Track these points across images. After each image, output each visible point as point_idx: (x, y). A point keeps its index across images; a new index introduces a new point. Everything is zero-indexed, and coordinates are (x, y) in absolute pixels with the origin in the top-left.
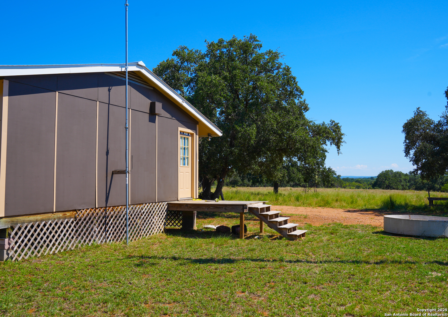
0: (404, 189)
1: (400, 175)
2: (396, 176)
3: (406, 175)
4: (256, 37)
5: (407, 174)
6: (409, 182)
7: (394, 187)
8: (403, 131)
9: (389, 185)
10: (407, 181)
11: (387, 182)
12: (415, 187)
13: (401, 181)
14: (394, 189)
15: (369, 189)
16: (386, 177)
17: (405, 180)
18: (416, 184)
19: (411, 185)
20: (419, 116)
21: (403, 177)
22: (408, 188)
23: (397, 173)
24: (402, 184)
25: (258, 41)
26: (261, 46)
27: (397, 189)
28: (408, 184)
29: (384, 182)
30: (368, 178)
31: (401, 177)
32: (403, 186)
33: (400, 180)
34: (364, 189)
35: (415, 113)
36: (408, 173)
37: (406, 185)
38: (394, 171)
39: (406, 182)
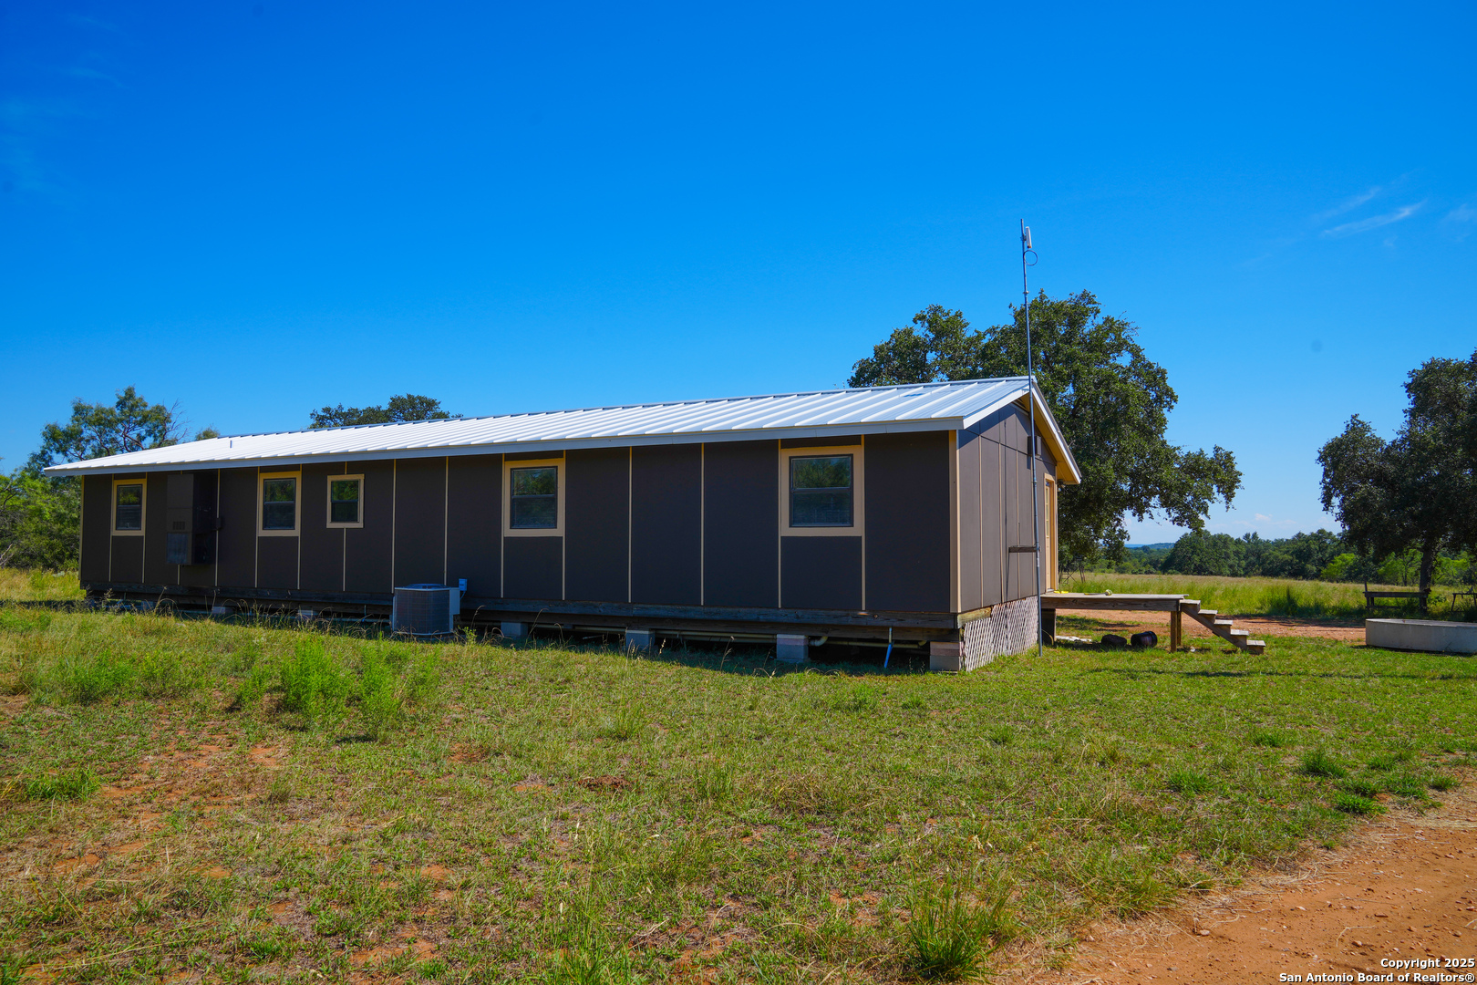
0: (1234, 575)
1: (1225, 542)
2: (1215, 545)
3: (1238, 542)
4: (1094, 296)
5: (1239, 539)
6: (1246, 558)
7: (1212, 569)
8: (1319, 459)
9: (1200, 566)
10: (1242, 556)
11: (1197, 559)
12: (1261, 570)
13: (1227, 557)
14: (1211, 574)
15: (1146, 573)
16: (1194, 547)
17: (1237, 553)
18: (1264, 562)
19: (1251, 565)
20: (1357, 431)
21: (1233, 548)
22: (1242, 573)
23: (1220, 537)
24: (1231, 562)
25: (1095, 303)
26: (1098, 312)
27: (1220, 574)
28: (1244, 563)
29: (1190, 558)
30: (1137, 548)
31: (1227, 548)
32: (1231, 566)
33: (1226, 553)
34: (1135, 573)
35: (1348, 425)
36: (1241, 538)
37: (1239, 566)
38: (1212, 534)
39: (1240, 559)
